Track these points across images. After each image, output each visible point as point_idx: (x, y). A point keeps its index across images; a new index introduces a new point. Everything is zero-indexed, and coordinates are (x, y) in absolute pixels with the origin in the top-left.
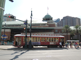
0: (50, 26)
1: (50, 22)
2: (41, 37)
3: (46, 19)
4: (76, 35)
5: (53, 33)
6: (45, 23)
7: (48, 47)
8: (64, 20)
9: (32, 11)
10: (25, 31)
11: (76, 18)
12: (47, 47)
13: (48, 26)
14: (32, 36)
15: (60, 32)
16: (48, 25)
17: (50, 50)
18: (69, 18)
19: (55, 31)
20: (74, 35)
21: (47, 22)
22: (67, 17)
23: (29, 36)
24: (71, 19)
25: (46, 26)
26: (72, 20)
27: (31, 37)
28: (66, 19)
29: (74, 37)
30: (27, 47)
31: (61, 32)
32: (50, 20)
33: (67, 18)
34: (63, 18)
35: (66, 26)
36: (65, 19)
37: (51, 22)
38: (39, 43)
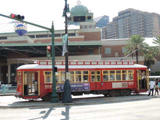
0: (88, 37)
1: (86, 27)
2: (90, 69)
3: (74, 17)
4: (158, 60)
5: (100, 56)
6: (75, 30)
7: (106, 96)
8: (120, 19)
10: (49, 56)
11: (153, 14)
12: (102, 95)
13: (83, 37)
14: (70, 67)
15: (117, 54)
16: (81, 34)
17: (120, 101)
18: (134, 14)
19: (104, 51)
20: (154, 61)
21: (78, 27)
22: (129, 12)
23: (64, 67)
24: (141, 17)
25: (77, 36)
26: (141, 20)
27: (67, 69)
28: (126, 17)
29: (154, 65)
30: (57, 99)
31: (121, 55)
32: (86, 20)
33: (130, 16)
34: (119, 15)
35: (135, 36)
36: (123, 18)
37: (91, 27)
38: (86, 85)
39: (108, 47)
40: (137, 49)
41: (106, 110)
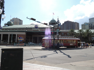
1: (55, 26)
2: (64, 39)
3: (52, 23)
8: (65, 24)
9: (58, 19)
11: (76, 22)
15: (65, 35)
19: (62, 34)
23: (57, 39)
26: (72, 24)
27: (58, 39)
31: (67, 35)
32: (55, 24)
33: (68, 23)
38: (62, 44)
39: (63, 32)
40: (72, 33)
41: (73, 52)
